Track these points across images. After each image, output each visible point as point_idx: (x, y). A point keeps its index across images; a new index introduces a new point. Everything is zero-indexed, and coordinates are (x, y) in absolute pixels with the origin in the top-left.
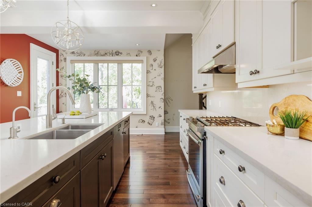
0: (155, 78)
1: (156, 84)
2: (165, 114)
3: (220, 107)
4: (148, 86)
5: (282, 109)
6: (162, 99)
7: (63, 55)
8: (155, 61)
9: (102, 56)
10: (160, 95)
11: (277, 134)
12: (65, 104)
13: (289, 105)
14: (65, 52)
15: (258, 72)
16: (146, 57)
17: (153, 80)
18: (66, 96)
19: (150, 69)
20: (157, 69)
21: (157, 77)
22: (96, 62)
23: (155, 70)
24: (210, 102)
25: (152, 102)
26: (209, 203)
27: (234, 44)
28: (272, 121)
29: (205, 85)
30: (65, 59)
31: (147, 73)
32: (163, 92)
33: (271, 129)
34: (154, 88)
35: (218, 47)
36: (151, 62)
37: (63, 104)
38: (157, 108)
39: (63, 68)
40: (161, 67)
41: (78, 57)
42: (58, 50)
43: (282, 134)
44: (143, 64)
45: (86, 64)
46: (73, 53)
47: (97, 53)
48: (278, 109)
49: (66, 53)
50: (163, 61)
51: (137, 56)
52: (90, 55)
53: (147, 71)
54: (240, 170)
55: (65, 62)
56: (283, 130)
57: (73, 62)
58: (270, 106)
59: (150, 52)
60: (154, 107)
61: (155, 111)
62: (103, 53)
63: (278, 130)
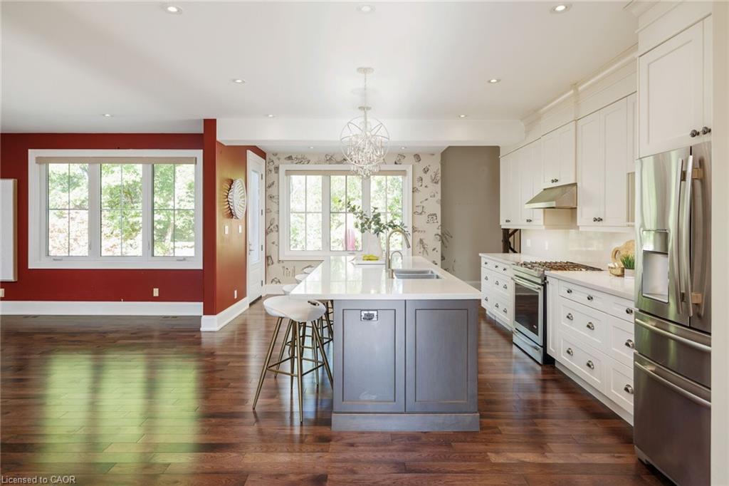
0: (427, 200)
1: (429, 211)
2: (442, 260)
3: (547, 248)
4: (414, 213)
5: (623, 253)
6: (438, 235)
7: (273, 161)
8: (426, 172)
9: (338, 163)
10: (434, 229)
11: (618, 276)
12: (276, 243)
13: (629, 249)
14: (276, 157)
15: (601, 220)
16: (411, 166)
17: (424, 204)
18: (278, 231)
19: (417, 185)
20: (430, 185)
21: (430, 199)
22: (327, 174)
23: (426, 187)
24: (527, 242)
25: (421, 241)
26: (551, 348)
27: (575, 184)
28: (614, 264)
29: (529, 221)
30: (277, 169)
31: (413, 192)
32: (440, 223)
33: (614, 271)
34: (424, 218)
35: (553, 181)
36: (420, 173)
37: (273, 243)
38: (430, 250)
39: (273, 184)
40: (437, 183)
41: (298, 165)
42: (265, 154)
43: (622, 275)
44: (407, 177)
45: (308, 177)
46: (290, 158)
47: (330, 159)
48: (620, 253)
49: (279, 159)
50: (440, 171)
51: (396, 163)
52: (318, 162)
53: (413, 189)
54: (589, 299)
55: (276, 174)
56: (623, 271)
57: (288, 173)
58: (613, 248)
59: (417, 157)
60: (424, 248)
61: (425, 255)
62: (339, 159)
63: (619, 272)
